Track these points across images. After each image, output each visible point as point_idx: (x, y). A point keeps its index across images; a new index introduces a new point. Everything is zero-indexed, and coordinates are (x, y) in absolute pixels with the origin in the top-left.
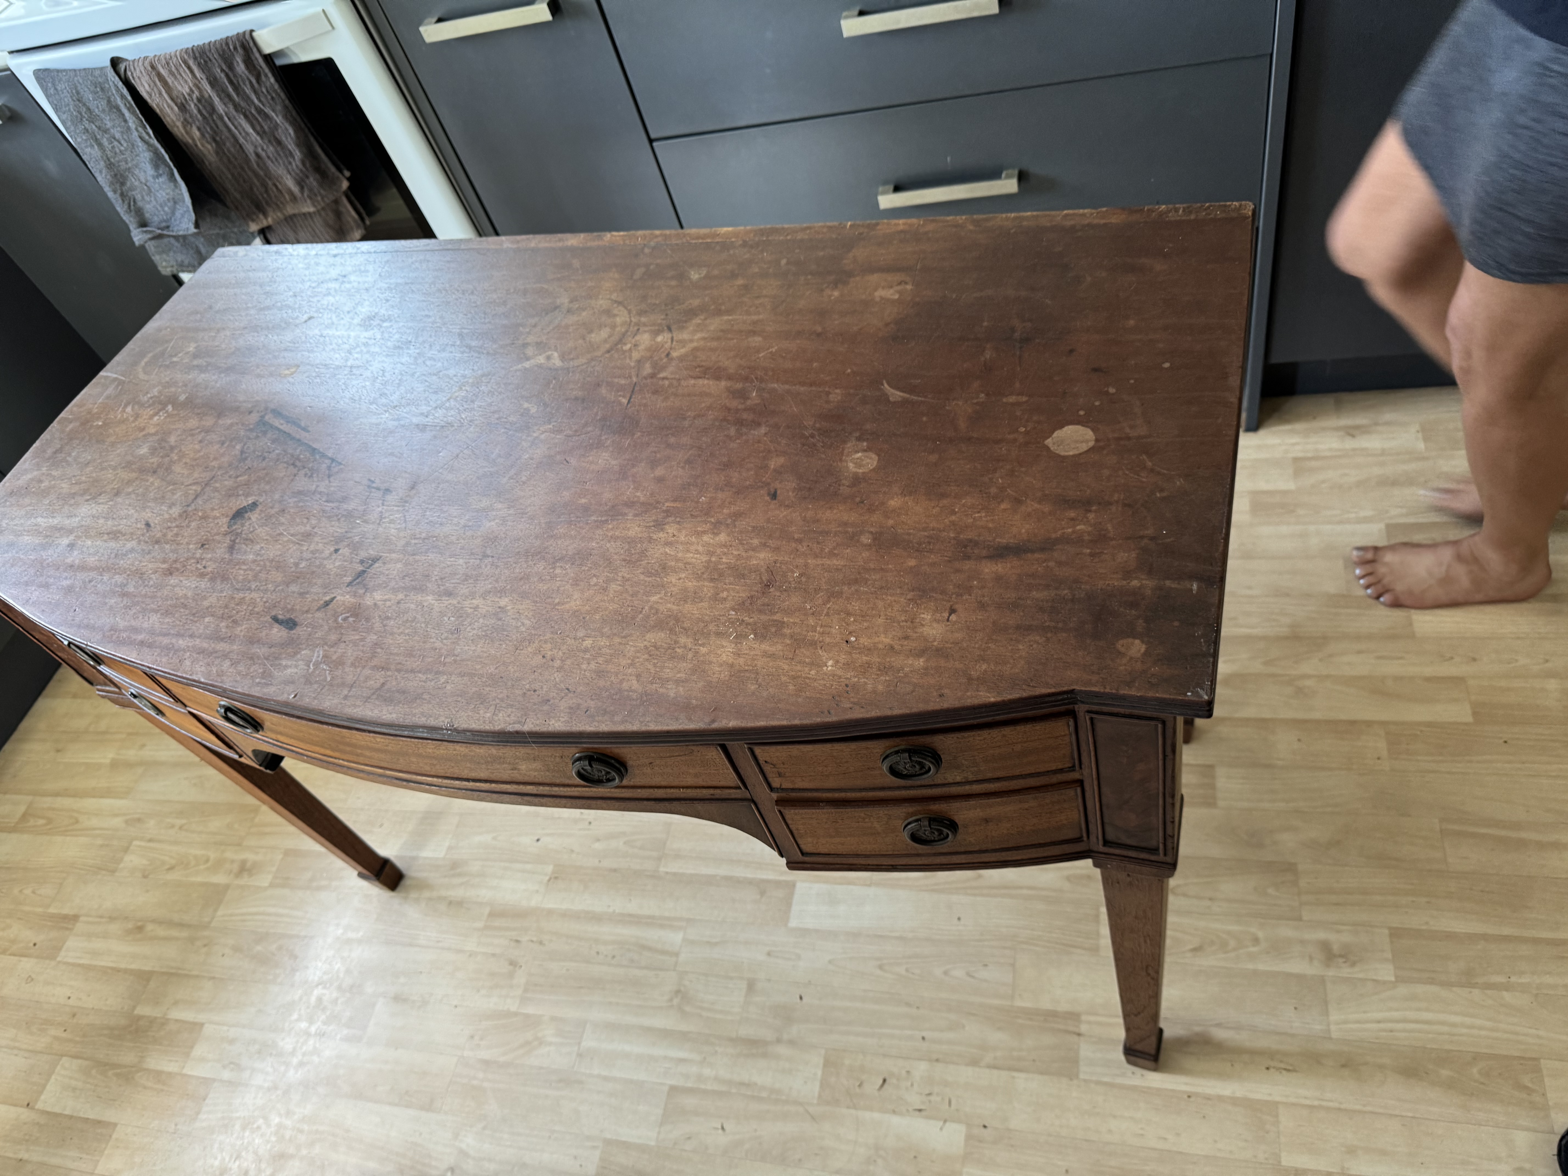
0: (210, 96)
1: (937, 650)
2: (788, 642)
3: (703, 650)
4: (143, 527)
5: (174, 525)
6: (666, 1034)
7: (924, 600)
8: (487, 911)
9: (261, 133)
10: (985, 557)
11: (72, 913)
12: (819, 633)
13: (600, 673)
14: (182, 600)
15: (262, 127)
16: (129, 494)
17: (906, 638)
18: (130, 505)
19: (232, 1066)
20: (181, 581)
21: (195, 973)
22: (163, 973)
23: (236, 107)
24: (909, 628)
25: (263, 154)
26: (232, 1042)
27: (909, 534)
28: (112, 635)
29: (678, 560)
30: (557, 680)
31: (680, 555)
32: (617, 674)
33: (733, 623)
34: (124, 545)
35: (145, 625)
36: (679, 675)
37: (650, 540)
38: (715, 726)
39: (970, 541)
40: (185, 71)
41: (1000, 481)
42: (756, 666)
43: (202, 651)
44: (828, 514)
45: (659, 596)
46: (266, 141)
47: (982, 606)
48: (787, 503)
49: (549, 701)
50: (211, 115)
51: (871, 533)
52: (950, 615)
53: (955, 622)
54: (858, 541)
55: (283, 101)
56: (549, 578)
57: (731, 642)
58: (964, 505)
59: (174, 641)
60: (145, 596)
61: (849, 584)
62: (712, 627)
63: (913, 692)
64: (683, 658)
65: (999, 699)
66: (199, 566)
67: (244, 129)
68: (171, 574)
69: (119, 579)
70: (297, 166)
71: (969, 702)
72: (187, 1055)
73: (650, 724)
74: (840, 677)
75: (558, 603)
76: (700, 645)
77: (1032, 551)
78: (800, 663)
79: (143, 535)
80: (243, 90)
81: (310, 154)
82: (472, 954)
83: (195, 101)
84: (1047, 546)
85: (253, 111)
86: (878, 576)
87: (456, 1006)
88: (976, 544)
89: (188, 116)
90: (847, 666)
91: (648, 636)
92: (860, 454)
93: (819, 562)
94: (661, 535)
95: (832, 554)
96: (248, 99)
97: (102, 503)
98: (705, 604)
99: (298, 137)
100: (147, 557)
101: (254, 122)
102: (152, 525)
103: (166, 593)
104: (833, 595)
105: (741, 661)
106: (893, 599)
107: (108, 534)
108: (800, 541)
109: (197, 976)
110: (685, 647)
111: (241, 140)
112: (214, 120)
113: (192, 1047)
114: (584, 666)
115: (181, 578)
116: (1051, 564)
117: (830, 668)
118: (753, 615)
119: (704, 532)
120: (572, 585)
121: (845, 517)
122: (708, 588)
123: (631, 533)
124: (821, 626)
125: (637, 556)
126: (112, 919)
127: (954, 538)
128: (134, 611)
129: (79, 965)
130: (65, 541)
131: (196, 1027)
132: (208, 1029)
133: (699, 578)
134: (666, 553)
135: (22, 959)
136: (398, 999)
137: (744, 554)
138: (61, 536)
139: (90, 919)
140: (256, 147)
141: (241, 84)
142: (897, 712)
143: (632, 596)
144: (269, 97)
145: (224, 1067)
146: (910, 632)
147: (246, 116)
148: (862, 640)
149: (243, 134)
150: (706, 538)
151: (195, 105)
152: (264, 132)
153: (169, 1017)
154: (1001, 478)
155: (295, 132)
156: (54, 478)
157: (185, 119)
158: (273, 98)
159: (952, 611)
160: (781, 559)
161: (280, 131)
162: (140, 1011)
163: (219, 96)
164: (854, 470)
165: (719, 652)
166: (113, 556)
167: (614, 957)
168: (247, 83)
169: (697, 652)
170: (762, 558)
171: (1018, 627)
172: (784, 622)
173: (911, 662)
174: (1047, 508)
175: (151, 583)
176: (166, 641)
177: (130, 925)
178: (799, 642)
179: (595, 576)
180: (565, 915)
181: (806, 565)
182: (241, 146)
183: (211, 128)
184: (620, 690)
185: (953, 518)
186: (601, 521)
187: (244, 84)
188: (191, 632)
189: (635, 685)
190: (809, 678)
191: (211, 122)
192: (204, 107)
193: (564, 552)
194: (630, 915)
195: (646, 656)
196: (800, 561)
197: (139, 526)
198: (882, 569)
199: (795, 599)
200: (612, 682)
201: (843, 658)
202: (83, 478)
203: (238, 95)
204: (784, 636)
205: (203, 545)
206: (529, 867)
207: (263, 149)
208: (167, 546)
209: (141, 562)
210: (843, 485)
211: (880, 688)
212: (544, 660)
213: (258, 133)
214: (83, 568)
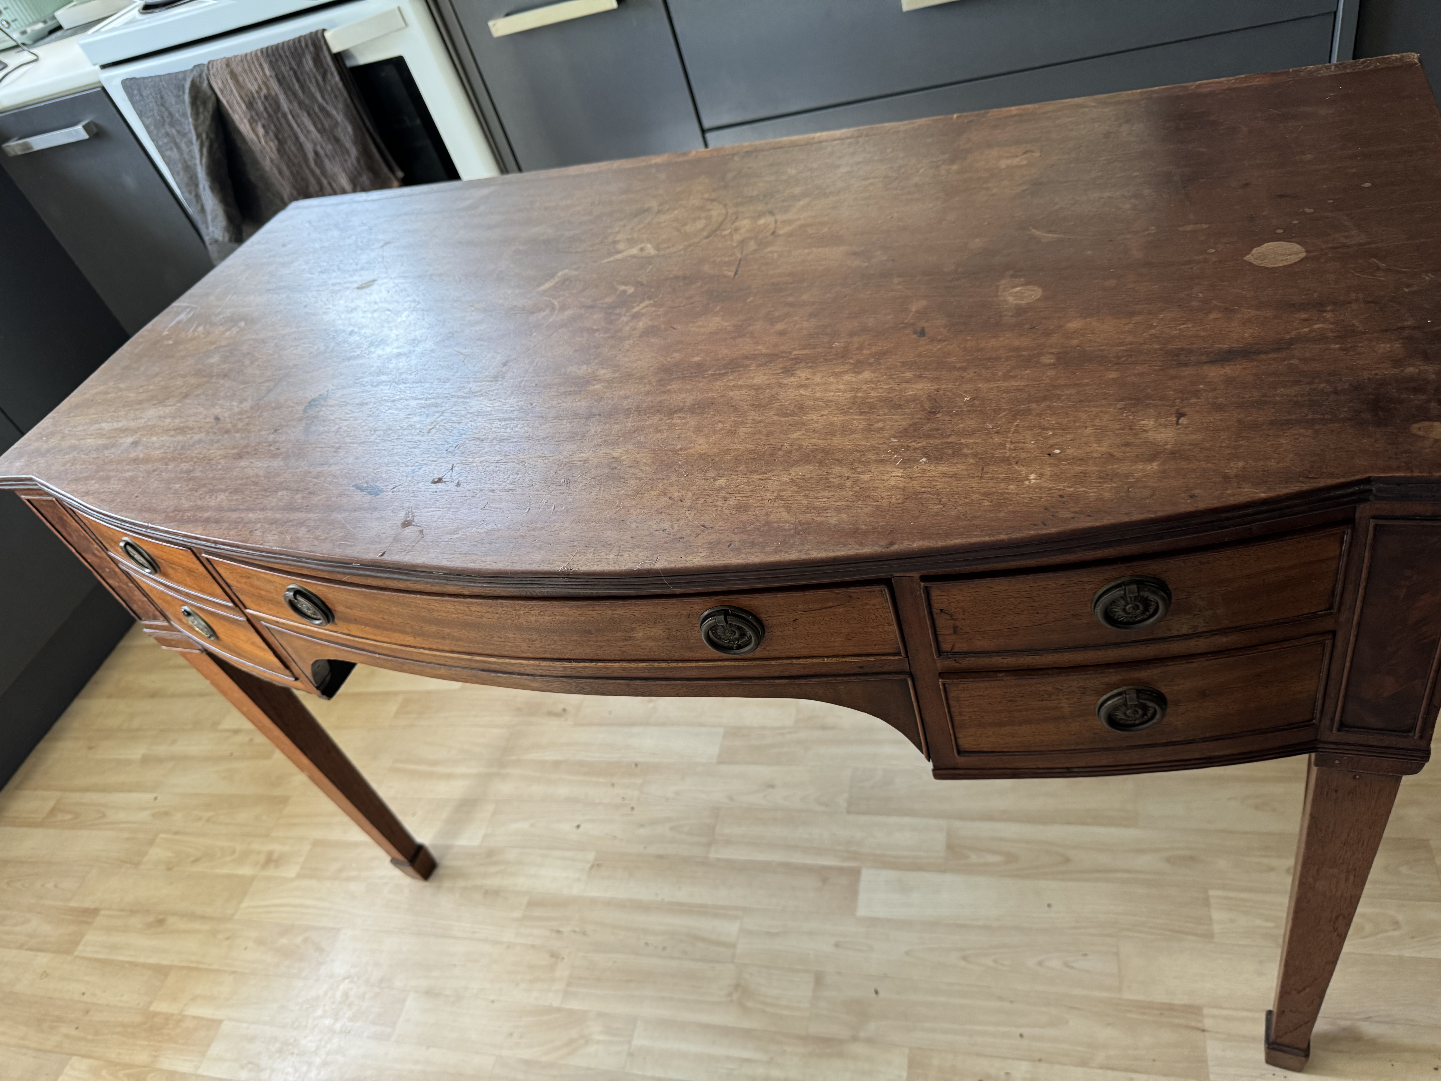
0: (276, 94)
1: (1173, 453)
2: (972, 461)
3: (864, 477)
4: (212, 421)
5: (245, 416)
6: (725, 1032)
7: (1139, 408)
8: (525, 900)
9: (321, 131)
10: (1205, 363)
11: (93, 906)
12: (1010, 449)
13: (740, 509)
14: (253, 479)
15: (322, 124)
16: (198, 395)
17: (1127, 444)
18: (198, 405)
19: (250, 1066)
20: (252, 463)
21: (215, 967)
22: (183, 968)
23: (301, 104)
24: (1129, 435)
25: (321, 152)
26: (252, 1039)
27: (1103, 350)
28: (176, 515)
29: (817, 400)
30: (690, 518)
31: (818, 395)
32: (761, 508)
33: (896, 449)
34: (191, 438)
35: (212, 503)
36: (838, 503)
37: (780, 385)
38: (895, 548)
39: (1182, 349)
40: (256, 68)
41: (1201, 295)
42: (935, 487)
43: (274, 522)
44: (993, 342)
45: (799, 433)
46: (326, 138)
47: (1218, 408)
48: (939, 338)
49: (682, 538)
50: (276, 112)
51: (1052, 353)
52: (1178, 418)
53: (1187, 426)
54: (1038, 362)
55: (345, 100)
56: (667, 427)
57: (898, 467)
58: (1162, 319)
59: (243, 515)
60: (213, 478)
61: (1037, 402)
62: (871, 456)
63: (1152, 496)
64: (841, 486)
65: (1272, 494)
66: (272, 448)
67: (306, 127)
68: (241, 457)
69: (185, 466)
70: (352, 164)
71: (1232, 501)
72: (203, 1054)
73: (811, 552)
74: (1050, 489)
75: (681, 449)
76: (860, 473)
77: (1266, 353)
78: (992, 479)
79: (212, 428)
80: (309, 88)
81: (365, 152)
82: (509, 946)
83: (263, 98)
84: (1282, 346)
85: (317, 109)
86: (1073, 391)
87: (493, 1002)
88: (1190, 352)
89: (254, 113)
90: (1055, 478)
91: (793, 470)
92: (1018, 289)
93: (993, 385)
94: (792, 379)
95: (1006, 377)
96: (312, 97)
97: (170, 406)
98: (858, 436)
99: (356, 135)
100: (216, 445)
101: (317, 120)
102: (222, 418)
103: (235, 473)
104: (1015, 414)
105: (915, 483)
106: (1098, 410)
107: (175, 430)
108: (964, 369)
109: (218, 971)
110: (841, 476)
111: (302, 138)
112: (278, 119)
113: (209, 1045)
114: (720, 504)
115: (252, 460)
116: (1295, 361)
117: (1033, 481)
118: (921, 441)
119: (844, 373)
120: (693, 432)
121: (1016, 343)
122: (858, 422)
123: (757, 381)
124: (1011, 443)
125: (767, 400)
126: (133, 912)
127: (1161, 349)
128: (201, 492)
129: (97, 960)
130: (130, 440)
131: (214, 1024)
132: (226, 1027)
133: (845, 413)
134: (801, 395)
135: (39, 954)
136: (430, 993)
137: (896, 387)
138: (126, 436)
139: (111, 913)
140: (315, 145)
141: (308, 82)
142: (1136, 517)
143: (767, 435)
144: (332, 96)
145: (242, 1067)
146: (1130, 439)
147: (309, 114)
148: (1069, 452)
149: (305, 132)
150: (847, 377)
151: (263, 103)
152: (325, 130)
153: (185, 1013)
154: (1201, 292)
155: (354, 130)
156: (121, 390)
157: (252, 117)
158: (336, 97)
159: (1180, 415)
160: (944, 386)
161: (339, 129)
162: (156, 1007)
163: (285, 93)
164: (1014, 302)
165: (885, 478)
166: (179, 447)
167: (664, 948)
168: (313, 81)
169: (856, 481)
170: (921, 388)
171: (1272, 423)
172: (961, 444)
173: (1141, 467)
174: (1269, 313)
175: (220, 467)
176: (234, 516)
177: (151, 919)
178: (984, 460)
179: (720, 422)
180: (609, 903)
181: (977, 390)
182: (301, 145)
183: (275, 126)
184: (768, 523)
185: (1153, 331)
186: (720, 374)
187: (311, 82)
188: (262, 506)
189: (785, 515)
190: (1008, 493)
191: (275, 119)
192: (270, 105)
193: (681, 404)
194: (680, 904)
195: (795, 488)
196: (970, 387)
197: (208, 420)
198: (1076, 384)
199: (971, 422)
200: (756, 515)
201: (1048, 470)
202: (151, 387)
203: (304, 92)
204: (966, 456)
205: (276, 431)
206: (569, 854)
207: (322, 147)
208: (238, 435)
209: (209, 450)
210: (1006, 316)
211: (1107, 495)
212: (671, 501)
213: (319, 131)
214: (147, 460)
